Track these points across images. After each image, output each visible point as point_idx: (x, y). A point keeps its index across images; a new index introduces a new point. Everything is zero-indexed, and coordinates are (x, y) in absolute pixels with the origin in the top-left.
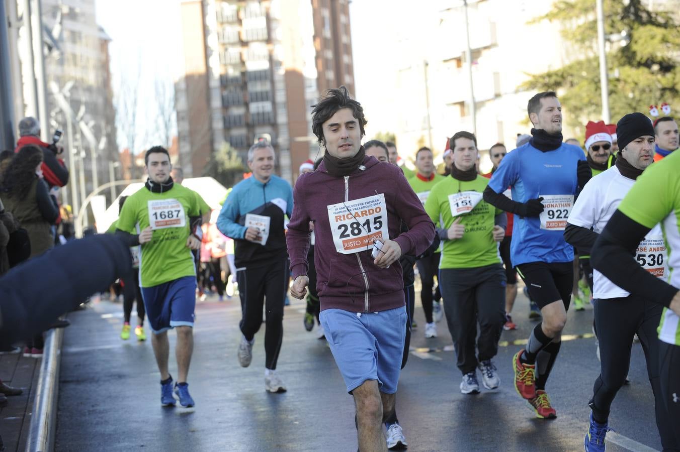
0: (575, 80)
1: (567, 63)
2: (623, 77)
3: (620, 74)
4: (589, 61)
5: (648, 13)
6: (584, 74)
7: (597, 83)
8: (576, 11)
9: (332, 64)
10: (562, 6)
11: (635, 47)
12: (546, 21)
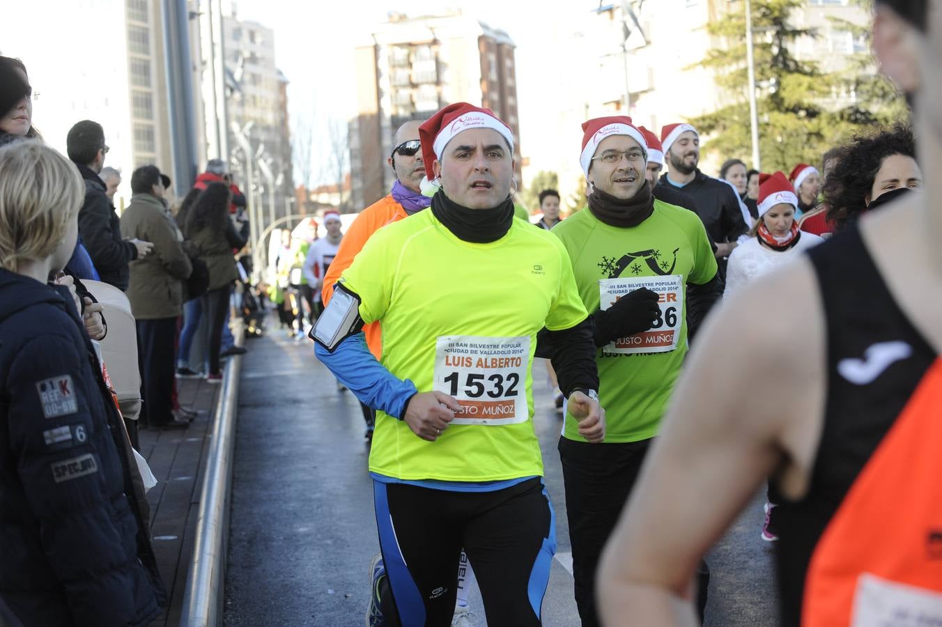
0: (728, 123)
1: (720, 107)
2: (772, 121)
3: (769, 118)
4: (740, 106)
5: (796, 62)
6: (736, 118)
7: (747, 127)
8: (728, 59)
9: (497, 104)
10: (716, 54)
11: (783, 94)
12: (701, 67)
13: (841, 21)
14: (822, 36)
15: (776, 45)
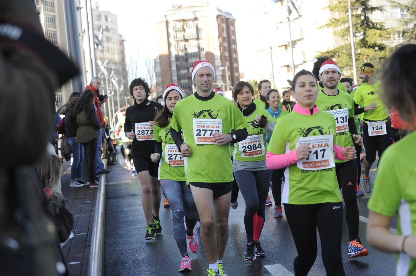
0: (340, 55)
1: (336, 47)
2: (361, 53)
3: (361, 51)
4: (346, 45)
5: (373, 23)
6: (344, 51)
7: (350, 55)
8: (340, 23)
9: (227, 49)
10: (334, 20)
11: (367, 39)
12: (326, 27)
13: (395, 2)
14: (385, 10)
15: (363, 15)
